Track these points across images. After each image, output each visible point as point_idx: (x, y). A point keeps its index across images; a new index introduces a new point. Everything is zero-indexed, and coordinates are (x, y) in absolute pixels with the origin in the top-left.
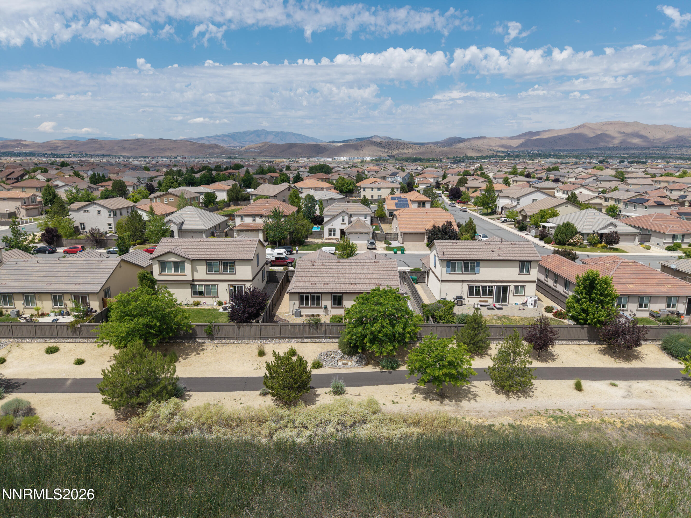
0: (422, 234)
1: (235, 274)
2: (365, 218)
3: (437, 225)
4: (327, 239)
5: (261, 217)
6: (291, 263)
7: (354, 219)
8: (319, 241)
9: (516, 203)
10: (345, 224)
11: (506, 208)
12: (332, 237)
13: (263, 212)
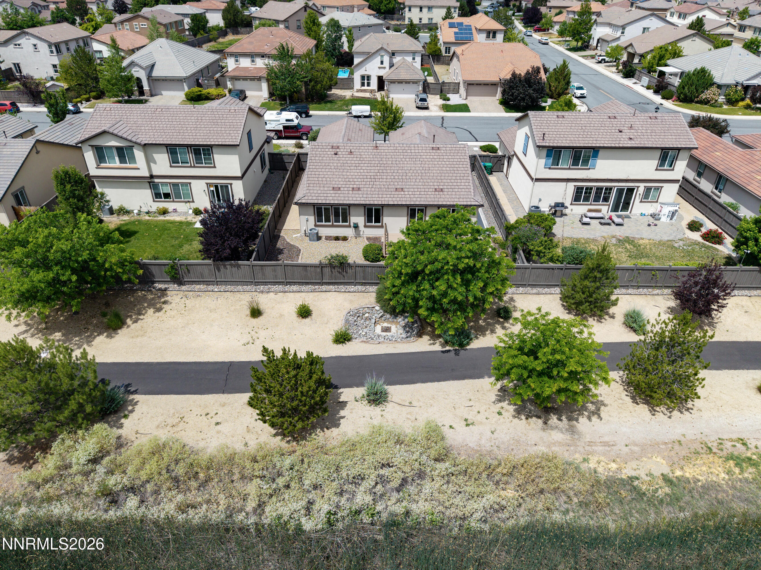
0: (494, 85)
1: (215, 167)
2: (414, 59)
4: (358, 91)
5: (263, 57)
6: (307, 135)
7: (397, 59)
8: (347, 94)
10: (384, 68)
11: (604, 40)
12: (366, 87)
13: (267, 49)
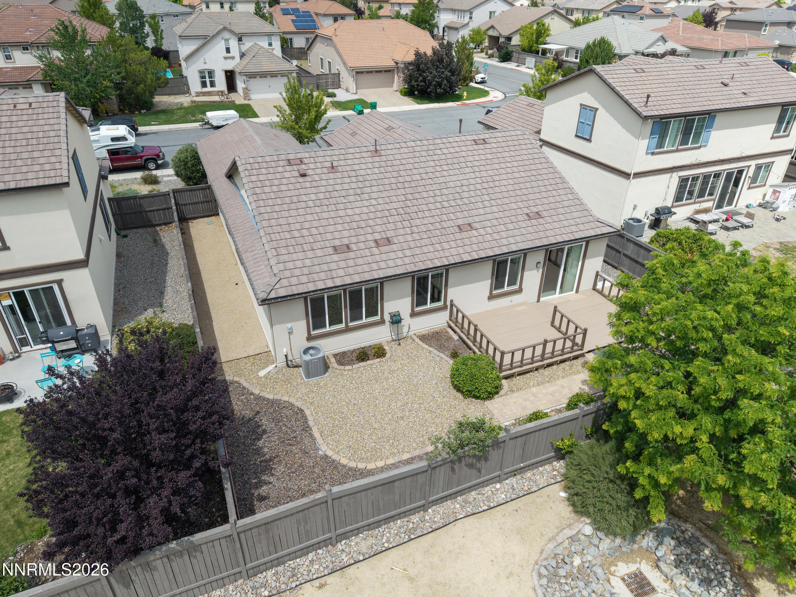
0: (388, 71)
1: (5, 248)
2: (270, 44)
3: (422, 51)
5: (25, 49)
6: (155, 160)
8: (184, 100)
9: (467, 19)
10: (233, 58)
11: (450, 28)
